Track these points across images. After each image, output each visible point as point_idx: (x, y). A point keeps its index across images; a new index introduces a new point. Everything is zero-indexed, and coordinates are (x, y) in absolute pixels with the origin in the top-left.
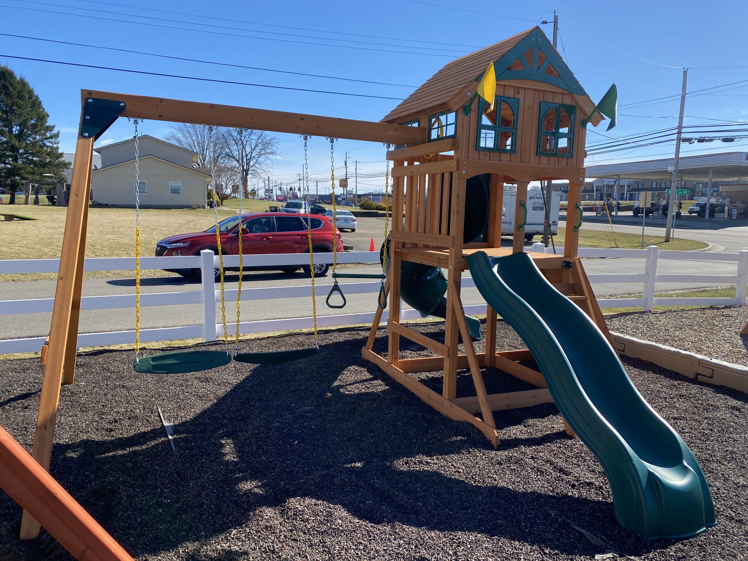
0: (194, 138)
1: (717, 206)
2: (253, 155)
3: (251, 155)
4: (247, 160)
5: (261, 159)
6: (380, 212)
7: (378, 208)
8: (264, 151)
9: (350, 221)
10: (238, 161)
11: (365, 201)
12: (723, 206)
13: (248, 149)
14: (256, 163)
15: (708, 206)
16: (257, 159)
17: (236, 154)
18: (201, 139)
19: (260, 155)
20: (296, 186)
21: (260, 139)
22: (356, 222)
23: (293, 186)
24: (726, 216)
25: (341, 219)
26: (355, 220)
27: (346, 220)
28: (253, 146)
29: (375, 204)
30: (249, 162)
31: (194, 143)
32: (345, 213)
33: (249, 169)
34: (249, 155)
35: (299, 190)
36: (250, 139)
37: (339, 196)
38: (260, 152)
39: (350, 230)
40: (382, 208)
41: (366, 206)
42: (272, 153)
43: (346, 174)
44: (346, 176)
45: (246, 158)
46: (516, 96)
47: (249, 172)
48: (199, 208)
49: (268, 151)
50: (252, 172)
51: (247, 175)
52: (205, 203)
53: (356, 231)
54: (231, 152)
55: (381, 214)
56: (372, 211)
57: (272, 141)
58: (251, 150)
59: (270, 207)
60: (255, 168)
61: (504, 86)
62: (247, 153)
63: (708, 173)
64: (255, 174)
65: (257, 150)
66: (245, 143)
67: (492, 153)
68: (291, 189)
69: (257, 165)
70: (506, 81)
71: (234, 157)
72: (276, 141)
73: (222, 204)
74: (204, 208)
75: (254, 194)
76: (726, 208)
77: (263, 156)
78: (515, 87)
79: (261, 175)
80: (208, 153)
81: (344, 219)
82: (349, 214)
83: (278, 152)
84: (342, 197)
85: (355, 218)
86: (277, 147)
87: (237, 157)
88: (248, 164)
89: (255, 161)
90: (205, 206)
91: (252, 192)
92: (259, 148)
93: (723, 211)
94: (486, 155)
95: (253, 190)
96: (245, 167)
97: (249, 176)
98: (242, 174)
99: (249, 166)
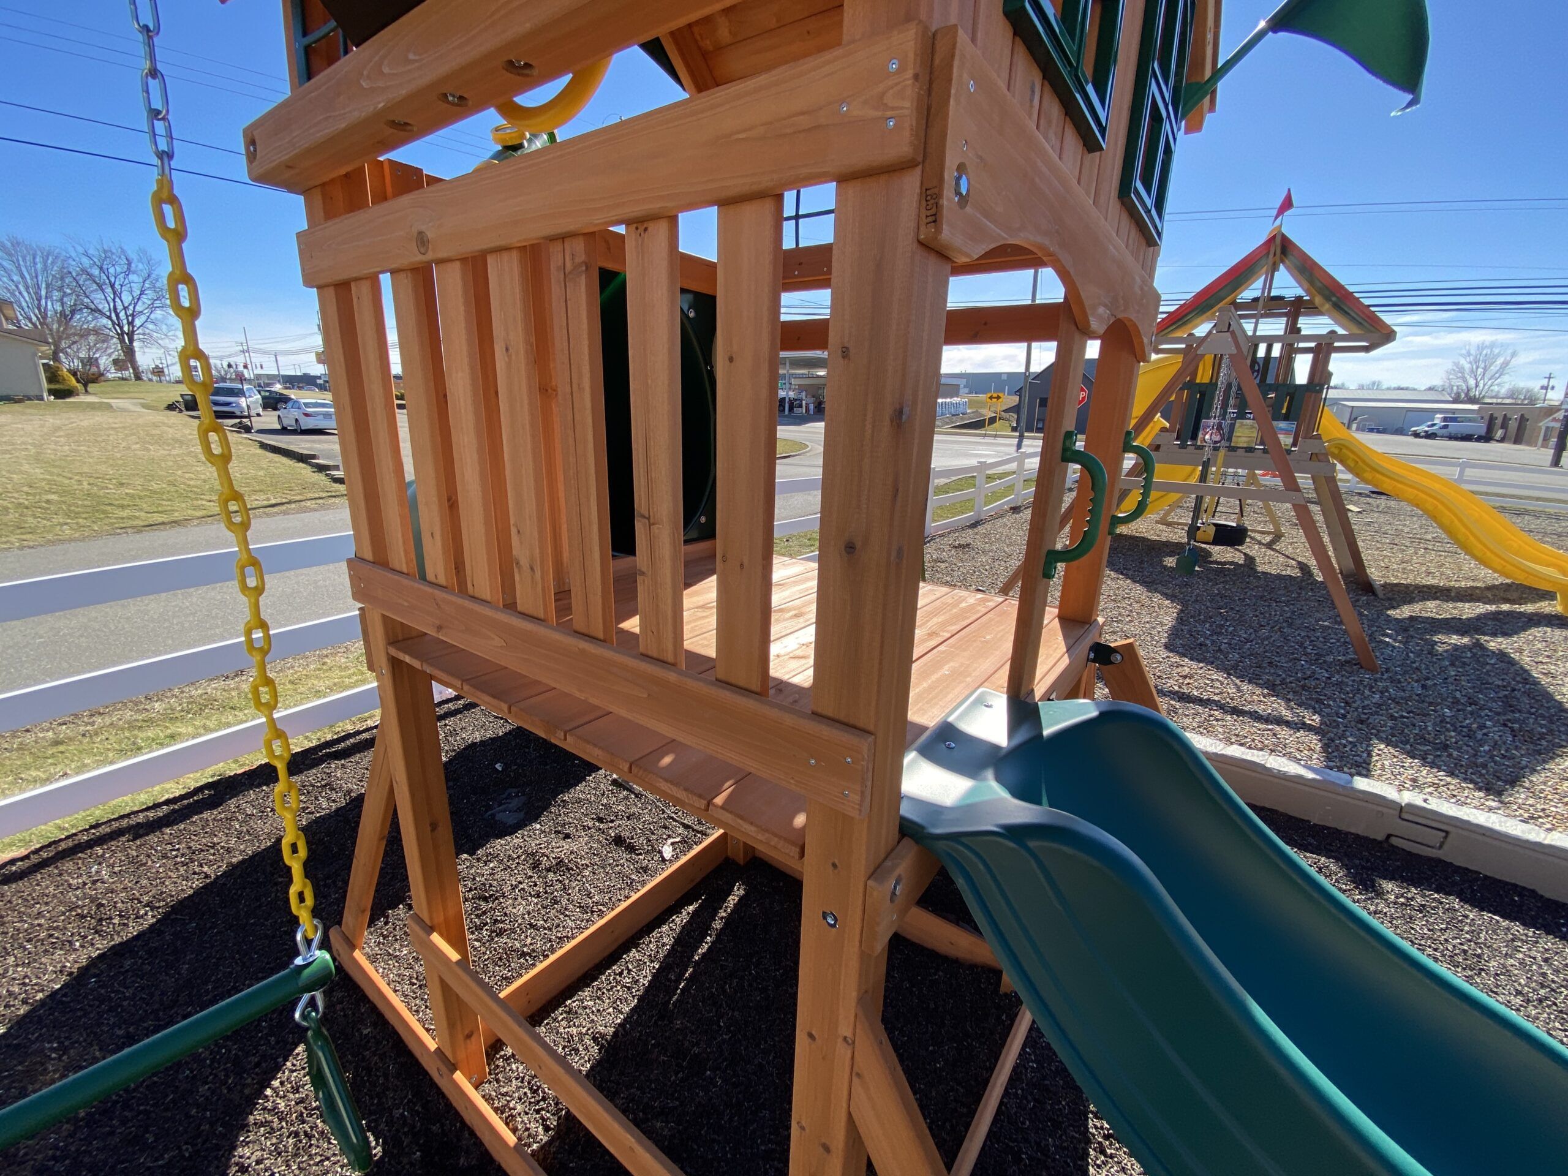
0: (16, 278)
1: (796, 400)
2: (138, 308)
3: (134, 308)
4: (127, 316)
8: (158, 302)
10: (110, 318)
12: (801, 400)
13: (127, 298)
14: (146, 321)
15: (787, 400)
16: (147, 315)
17: (104, 307)
18: (32, 279)
19: (152, 309)
20: (240, 360)
21: (147, 282)
23: (232, 360)
24: (804, 411)
25: (318, 414)
28: (137, 293)
30: (133, 320)
31: (17, 287)
33: (133, 332)
34: (131, 308)
35: (245, 367)
36: (127, 281)
37: (319, 378)
38: (152, 303)
45: (126, 313)
47: (136, 337)
48: (29, 399)
50: (141, 337)
51: (131, 340)
52: (42, 391)
54: (92, 302)
58: (133, 299)
59: (182, 395)
62: (126, 305)
63: (785, 364)
64: (148, 340)
65: (145, 300)
66: (117, 286)
69: (150, 326)
71: (100, 311)
73: (86, 391)
74: (42, 399)
75: (159, 374)
76: (804, 402)
79: (160, 341)
80: (49, 304)
84: (323, 378)
87: (106, 310)
88: (131, 324)
89: (143, 318)
90: (42, 396)
91: (156, 370)
93: (801, 406)
95: (157, 367)
96: (126, 329)
97: (135, 344)
98: (122, 341)
99: (133, 327)
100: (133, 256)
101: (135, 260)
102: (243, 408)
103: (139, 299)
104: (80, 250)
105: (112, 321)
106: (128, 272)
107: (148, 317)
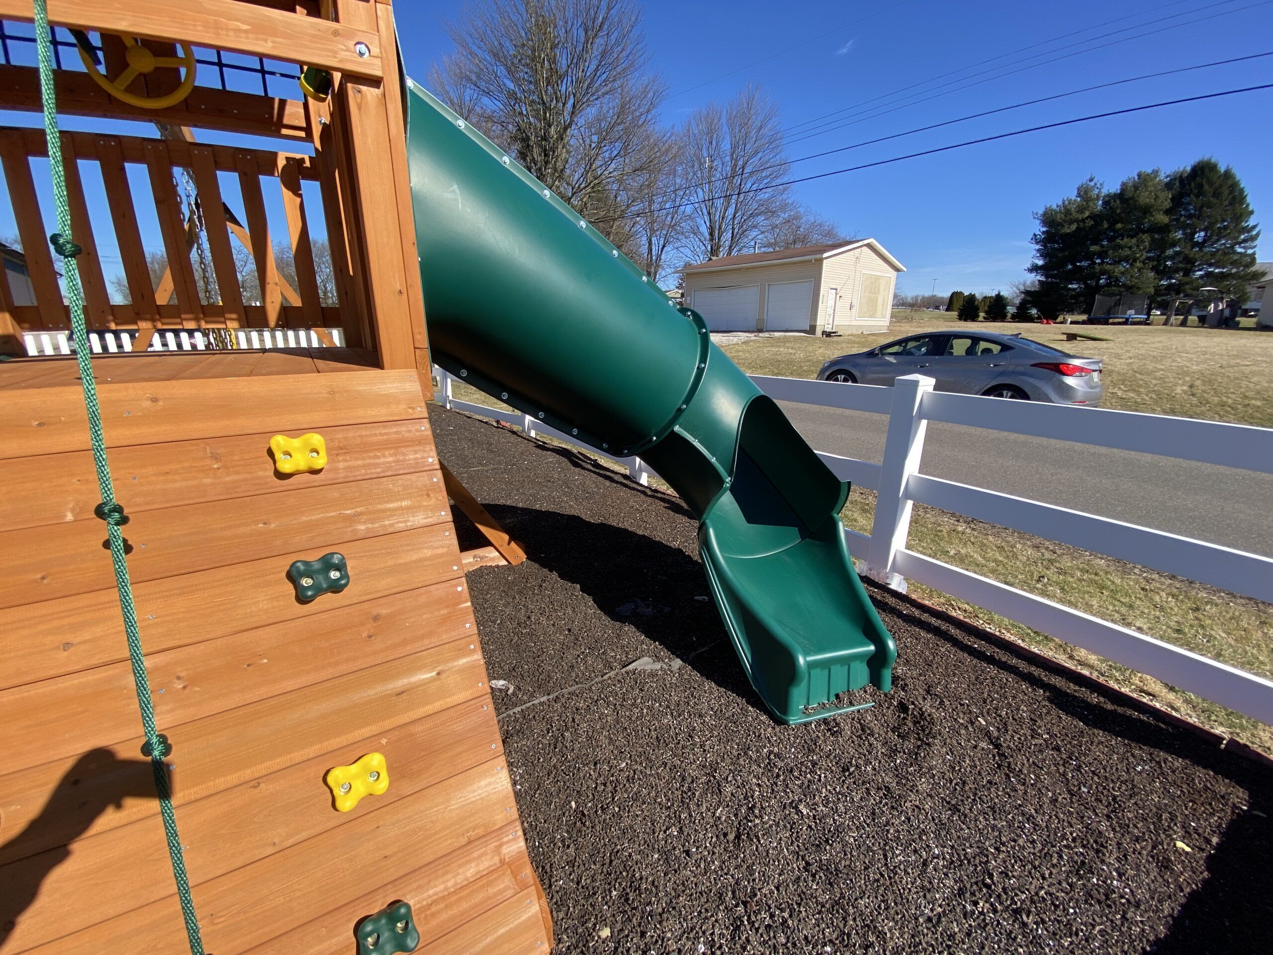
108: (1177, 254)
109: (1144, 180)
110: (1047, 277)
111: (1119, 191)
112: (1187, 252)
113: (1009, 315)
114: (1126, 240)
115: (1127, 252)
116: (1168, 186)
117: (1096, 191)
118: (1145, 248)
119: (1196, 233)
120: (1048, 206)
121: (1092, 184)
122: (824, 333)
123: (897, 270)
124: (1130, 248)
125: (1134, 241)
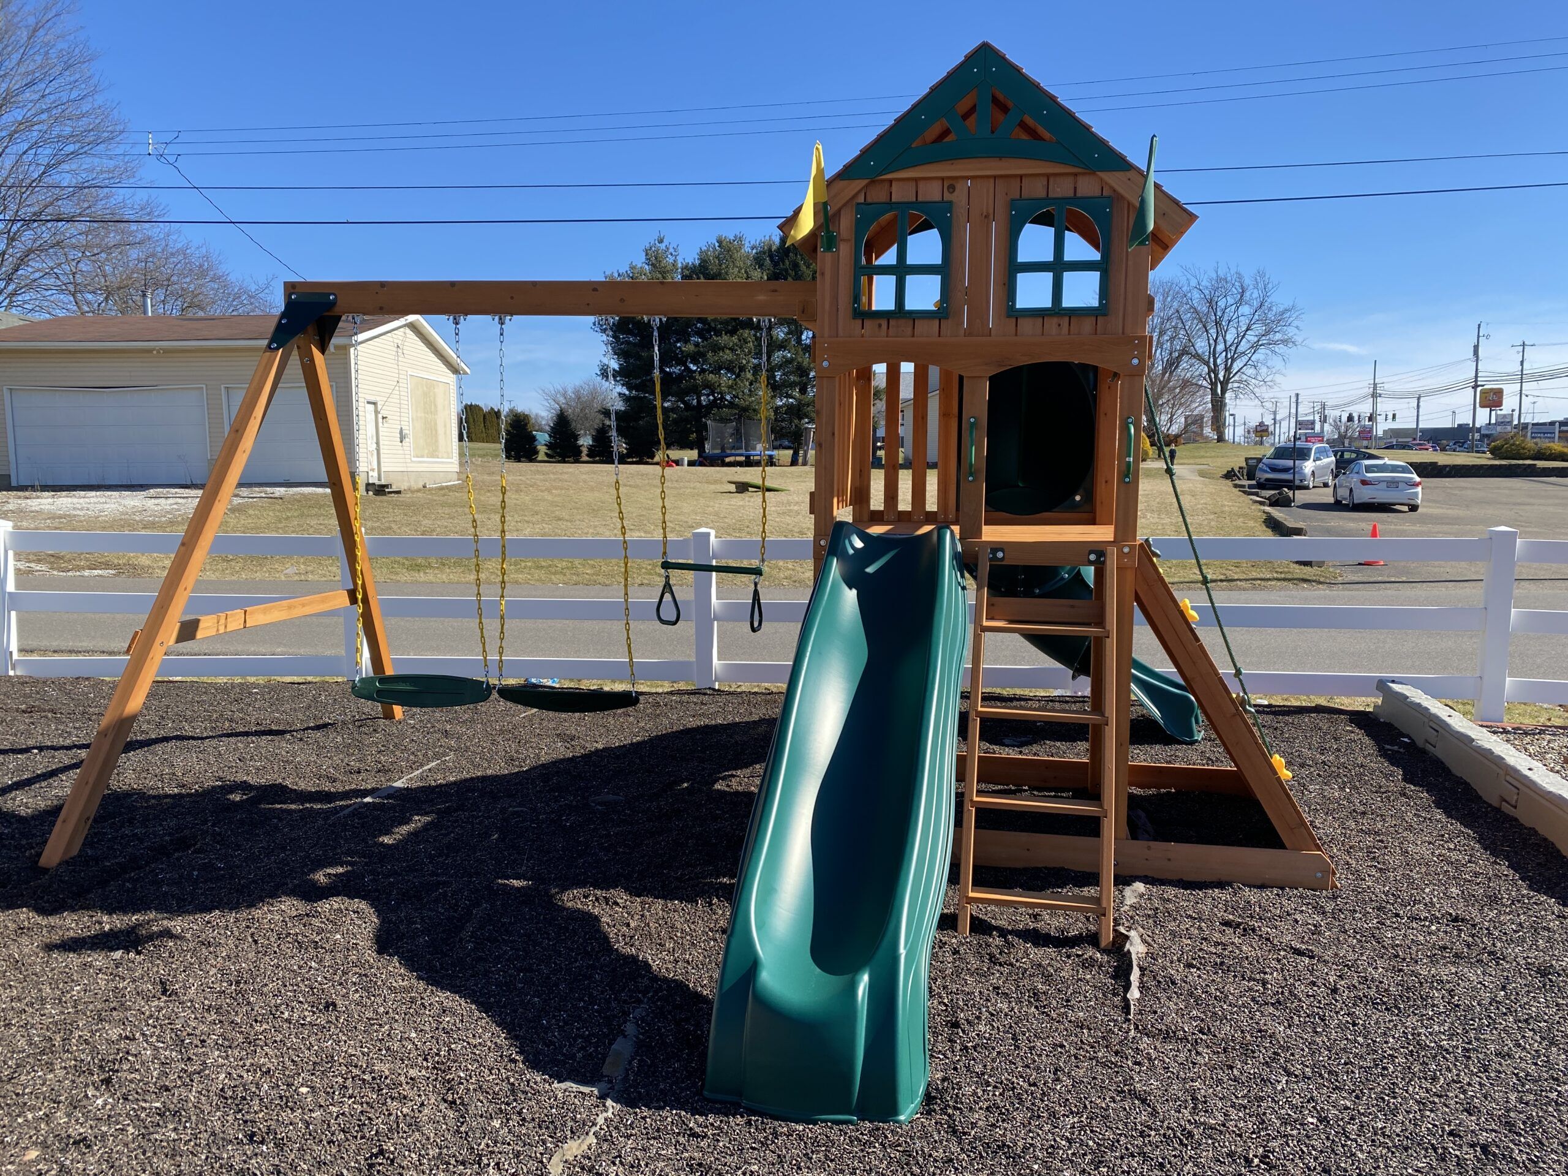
2: (1241, 349)
3: (1237, 348)
4: (1226, 359)
5: (1260, 355)
6: (1541, 464)
7: (1540, 456)
8: (1266, 337)
9: (1401, 485)
10: (1207, 363)
11: (1506, 440)
13: (1231, 336)
14: (1246, 364)
16: (1249, 355)
17: (1204, 350)
19: (1255, 347)
22: (1419, 489)
25: (1380, 481)
26: (1417, 485)
27: (1393, 484)
28: (1244, 328)
29: (1530, 444)
30: (1232, 364)
32: (1394, 469)
33: (1229, 379)
34: (1233, 348)
35: (1369, 418)
36: (1235, 314)
38: (1258, 341)
39: (1406, 508)
40: (1551, 454)
41: (1507, 451)
42: (1285, 342)
43: (1476, 376)
44: (1476, 381)
45: (1226, 356)
46: (947, 197)
47: (1230, 386)
49: (1278, 336)
50: (1237, 385)
51: (1224, 391)
53: (1420, 510)
54: (1192, 345)
55: (1544, 469)
56: (1521, 462)
57: (1287, 315)
58: (1238, 336)
59: (1247, 459)
60: (1245, 377)
61: (916, 180)
62: (1228, 345)
64: (1243, 389)
65: (1251, 337)
66: (1223, 322)
67: (892, 322)
68: (1350, 418)
69: (1250, 371)
70: (912, 169)
71: (1199, 356)
72: (1297, 313)
75: (1263, 434)
77: (1262, 350)
78: (943, 179)
81: (1388, 482)
82: (1404, 470)
83: (1298, 339)
85: (1418, 479)
86: (1297, 327)
87: (1204, 354)
88: (1228, 369)
89: (1245, 359)
91: (1259, 429)
92: (1257, 333)
94: (880, 326)
95: (1261, 424)
96: (1221, 376)
97: (1228, 395)
98: (1213, 391)
99: (1230, 373)
100: (1248, 281)
101: (1251, 287)
102: (1304, 475)
103: (1243, 337)
104: (1194, 283)
105: (1209, 367)
106: (1240, 302)
107: (1250, 358)
108: (789, 361)
109: (727, 249)
110: (629, 389)
111: (697, 262)
112: (800, 360)
113: (585, 451)
114: (725, 337)
115: (727, 356)
116: (758, 261)
117: (671, 259)
118: (750, 352)
119: (802, 334)
120: (608, 273)
121: (663, 246)
122: (369, 486)
123: (455, 370)
124: (732, 349)
125: (735, 339)
